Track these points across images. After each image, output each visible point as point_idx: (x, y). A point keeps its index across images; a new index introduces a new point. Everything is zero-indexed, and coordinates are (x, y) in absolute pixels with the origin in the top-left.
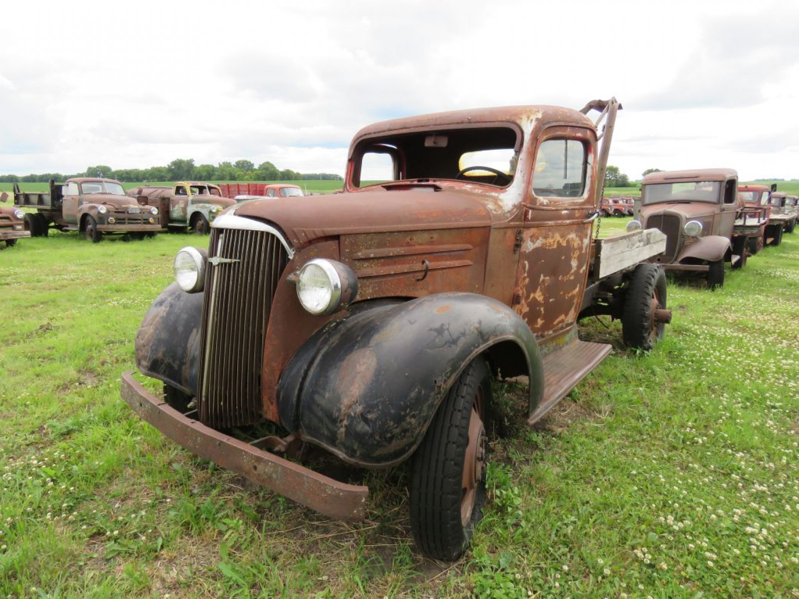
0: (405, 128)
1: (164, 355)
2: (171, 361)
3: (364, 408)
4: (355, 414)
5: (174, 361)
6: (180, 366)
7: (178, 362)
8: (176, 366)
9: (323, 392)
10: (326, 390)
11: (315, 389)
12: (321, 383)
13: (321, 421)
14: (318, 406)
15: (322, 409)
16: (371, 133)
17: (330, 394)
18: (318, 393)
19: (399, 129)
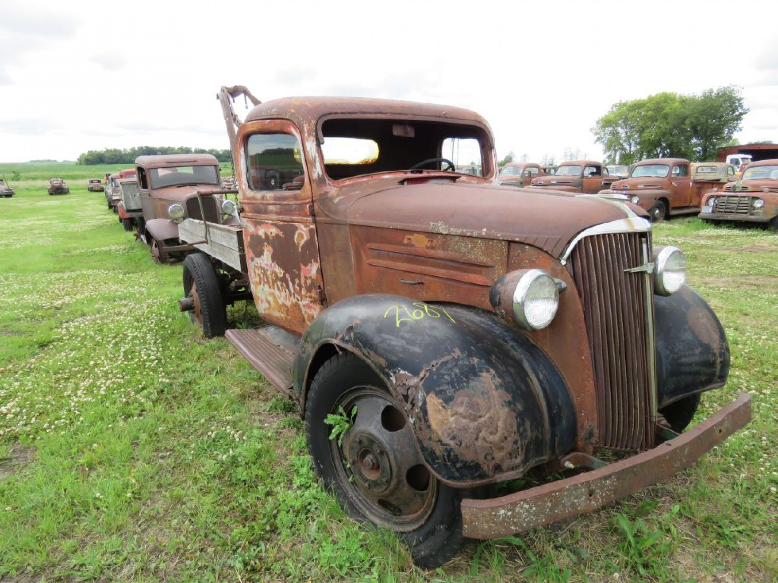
1: (531, 430)
2: (537, 432)
6: (542, 433)
8: (540, 436)
9: (691, 352)
10: (693, 349)
11: (675, 356)
12: (682, 348)
13: (698, 373)
14: (690, 365)
15: (697, 364)
16: (337, 113)
17: (700, 349)
18: (685, 356)
19: (374, 113)
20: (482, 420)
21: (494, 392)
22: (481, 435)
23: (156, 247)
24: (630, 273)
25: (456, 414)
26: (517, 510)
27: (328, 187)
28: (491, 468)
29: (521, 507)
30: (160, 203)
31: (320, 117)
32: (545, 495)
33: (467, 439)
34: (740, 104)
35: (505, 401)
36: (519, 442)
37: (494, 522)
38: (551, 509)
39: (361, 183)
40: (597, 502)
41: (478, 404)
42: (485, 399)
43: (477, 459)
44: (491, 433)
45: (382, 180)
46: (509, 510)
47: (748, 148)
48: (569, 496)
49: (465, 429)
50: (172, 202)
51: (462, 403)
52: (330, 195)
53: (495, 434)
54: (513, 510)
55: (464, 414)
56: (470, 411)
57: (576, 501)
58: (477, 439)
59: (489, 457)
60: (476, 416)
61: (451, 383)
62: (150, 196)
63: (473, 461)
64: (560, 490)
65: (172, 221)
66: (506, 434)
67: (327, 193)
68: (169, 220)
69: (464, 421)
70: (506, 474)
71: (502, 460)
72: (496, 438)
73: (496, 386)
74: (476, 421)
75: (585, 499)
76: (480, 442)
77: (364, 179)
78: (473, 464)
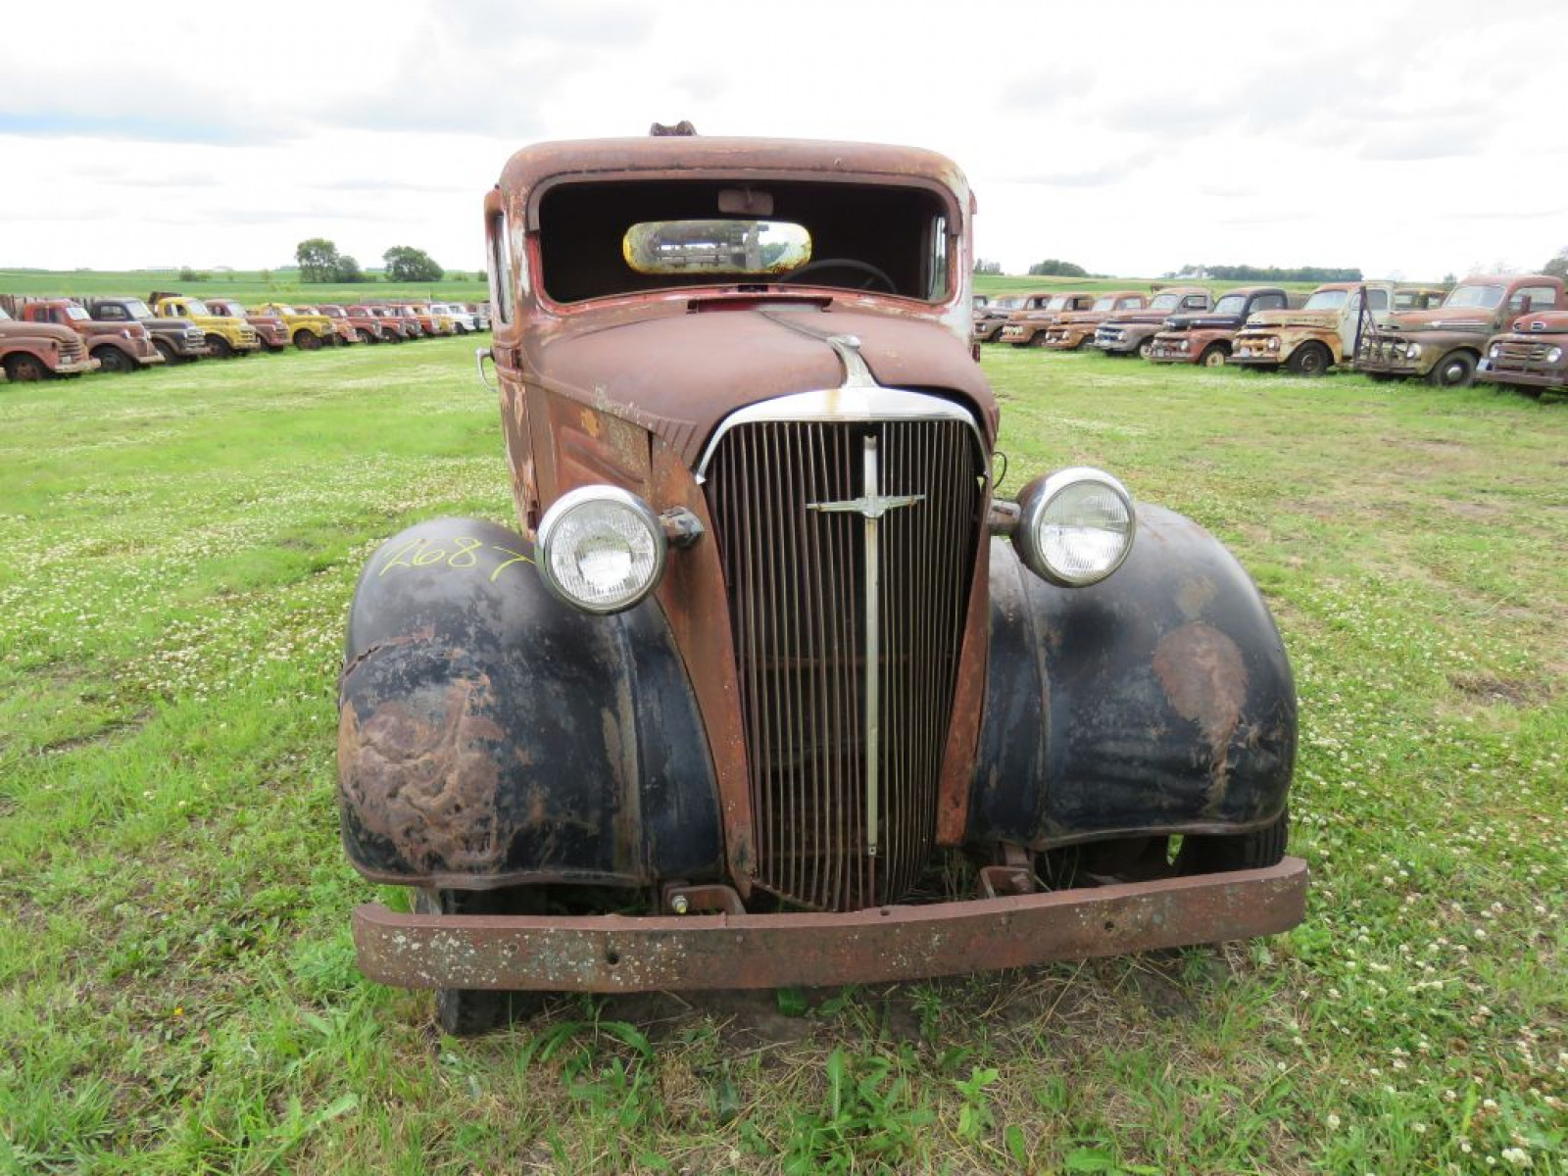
0: (679, 167)
1: (549, 807)
2: (575, 817)
3: (1262, 727)
4: (1248, 744)
5: (584, 813)
6: (604, 824)
7: (595, 814)
8: (592, 827)
9: (1134, 732)
10: (1142, 725)
11: (1089, 734)
12: (1111, 717)
13: (1149, 785)
14: (1128, 761)
15: (1145, 763)
16: (580, 172)
17: (1163, 729)
18: (1116, 738)
19: (663, 168)
20: (410, 763)
21: (464, 718)
22: (403, 790)
24: (822, 515)
25: (367, 743)
26: (433, 944)
27: (540, 316)
28: (420, 856)
29: (443, 941)
31: (541, 181)
32: (499, 932)
33: (377, 790)
35: (481, 740)
36: (494, 822)
37: (387, 955)
38: (512, 963)
39: (613, 310)
40: (628, 978)
41: (413, 732)
42: (432, 726)
43: (388, 833)
44: (425, 792)
45: (662, 303)
46: (415, 940)
48: (557, 950)
49: (374, 774)
51: (383, 725)
52: (540, 331)
53: (435, 795)
54: (425, 941)
55: (380, 745)
56: (392, 742)
57: (571, 963)
58: (393, 795)
59: (415, 836)
60: (401, 753)
61: (380, 687)
63: (380, 835)
64: (536, 932)
66: (460, 801)
67: (535, 327)
69: (378, 758)
70: (455, 877)
71: (448, 848)
72: (435, 803)
73: (473, 707)
74: (399, 762)
75: (594, 965)
76: (398, 804)
77: (623, 302)
78: (380, 841)
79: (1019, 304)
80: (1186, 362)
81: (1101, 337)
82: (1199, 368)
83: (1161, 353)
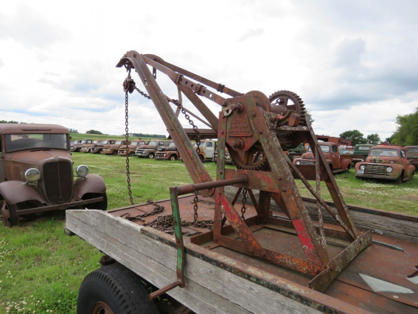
23: (6, 208)
30: (13, 165)
34: (310, 117)
47: (322, 137)
50: (27, 166)
62: (3, 158)
65: (27, 184)
68: (24, 183)
79: (106, 142)
80: (166, 159)
81: (137, 153)
82: (169, 161)
83: (158, 157)
